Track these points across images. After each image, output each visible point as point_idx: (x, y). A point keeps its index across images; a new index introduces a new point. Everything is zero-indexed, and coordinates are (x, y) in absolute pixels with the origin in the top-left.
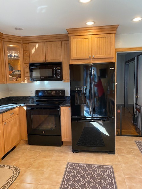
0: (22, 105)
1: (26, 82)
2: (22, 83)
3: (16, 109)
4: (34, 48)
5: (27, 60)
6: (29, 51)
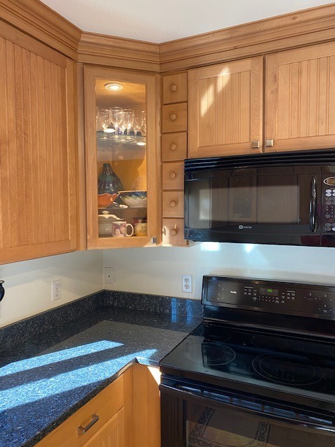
2: (151, 245)
4: (211, 90)
5: (174, 147)
6: (189, 104)
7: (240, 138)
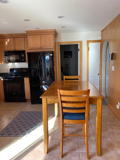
1: (3, 63)
4: (7, 42)
5: (3, 49)
6: (4, 43)
7: (12, 49)
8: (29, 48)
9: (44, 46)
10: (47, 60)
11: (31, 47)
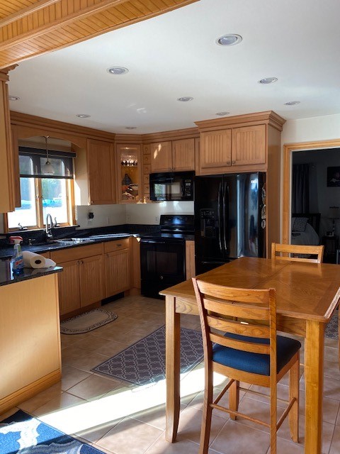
0: (135, 236)
1: (145, 203)
2: (140, 203)
3: (128, 240)
4: (156, 151)
5: (147, 169)
6: (151, 154)
7: (166, 167)
8: (202, 165)
9: (238, 158)
10: (254, 192)
11: (207, 161)
